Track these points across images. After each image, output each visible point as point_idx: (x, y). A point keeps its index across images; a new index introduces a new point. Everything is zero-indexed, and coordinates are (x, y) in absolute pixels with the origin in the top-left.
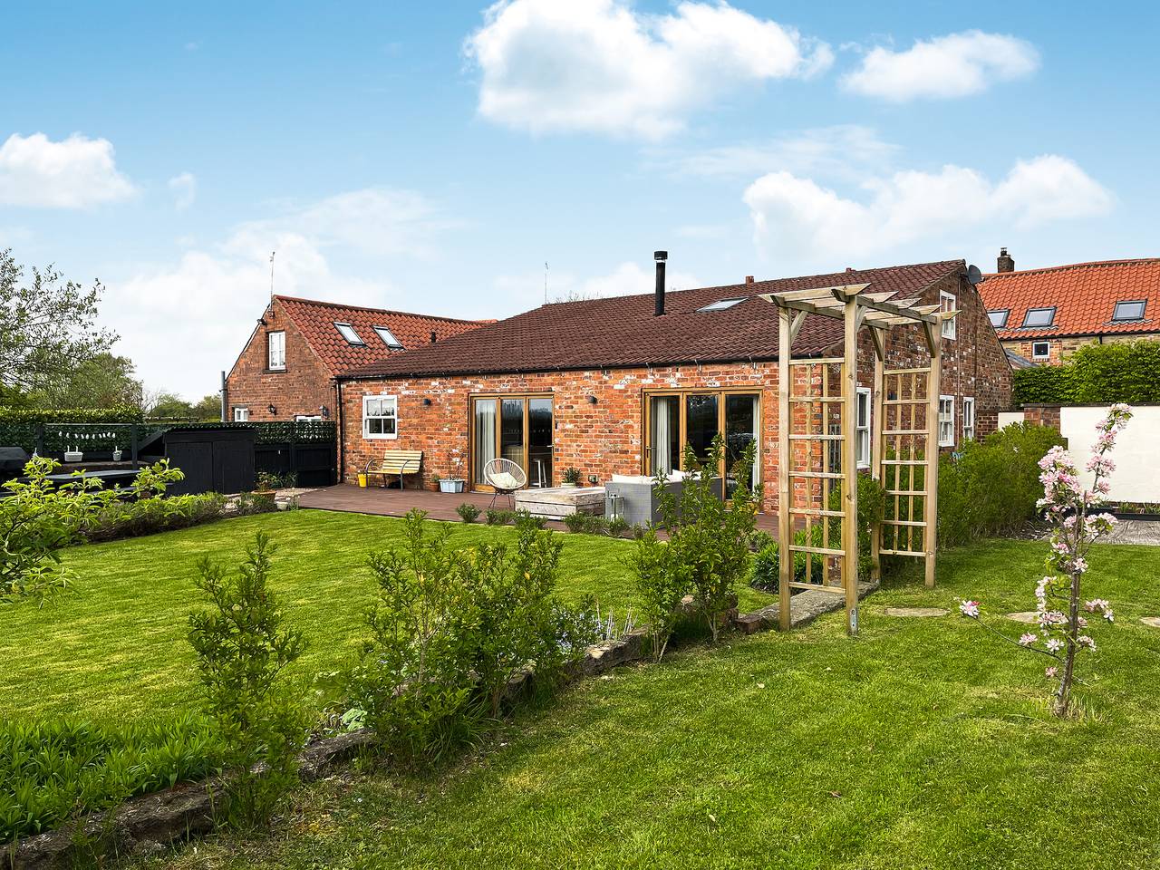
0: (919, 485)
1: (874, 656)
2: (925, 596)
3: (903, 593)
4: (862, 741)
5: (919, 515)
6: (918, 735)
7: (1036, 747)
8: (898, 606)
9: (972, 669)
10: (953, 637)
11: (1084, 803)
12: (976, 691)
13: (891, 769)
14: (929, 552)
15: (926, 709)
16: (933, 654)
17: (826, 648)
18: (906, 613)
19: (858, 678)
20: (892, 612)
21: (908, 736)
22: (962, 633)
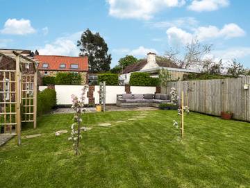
0: (32, 104)
1: (28, 150)
2: (35, 131)
3: (28, 131)
4: (34, 176)
5: (32, 111)
6: (48, 169)
7: (75, 163)
8: (28, 135)
9: (53, 148)
10: (46, 141)
11: (91, 174)
12: (56, 153)
13: (45, 182)
14: (35, 120)
15: (47, 161)
16: (43, 146)
17: (13, 151)
18: (31, 136)
19: (26, 158)
20: (27, 137)
21: (46, 170)
22: (47, 139)
